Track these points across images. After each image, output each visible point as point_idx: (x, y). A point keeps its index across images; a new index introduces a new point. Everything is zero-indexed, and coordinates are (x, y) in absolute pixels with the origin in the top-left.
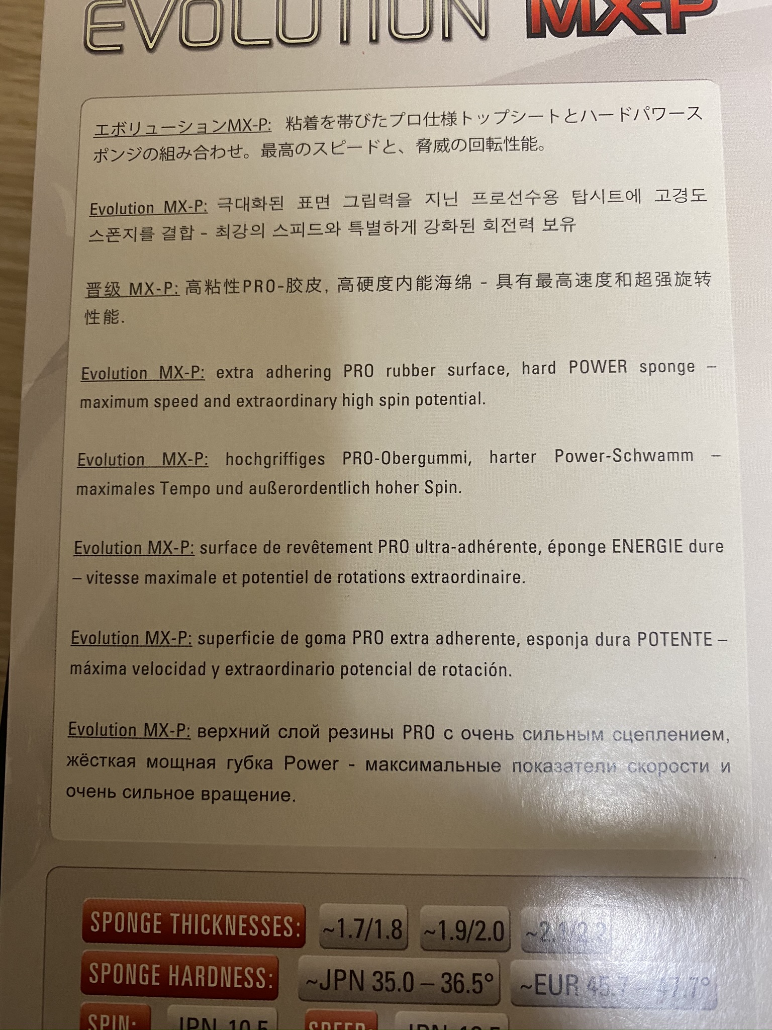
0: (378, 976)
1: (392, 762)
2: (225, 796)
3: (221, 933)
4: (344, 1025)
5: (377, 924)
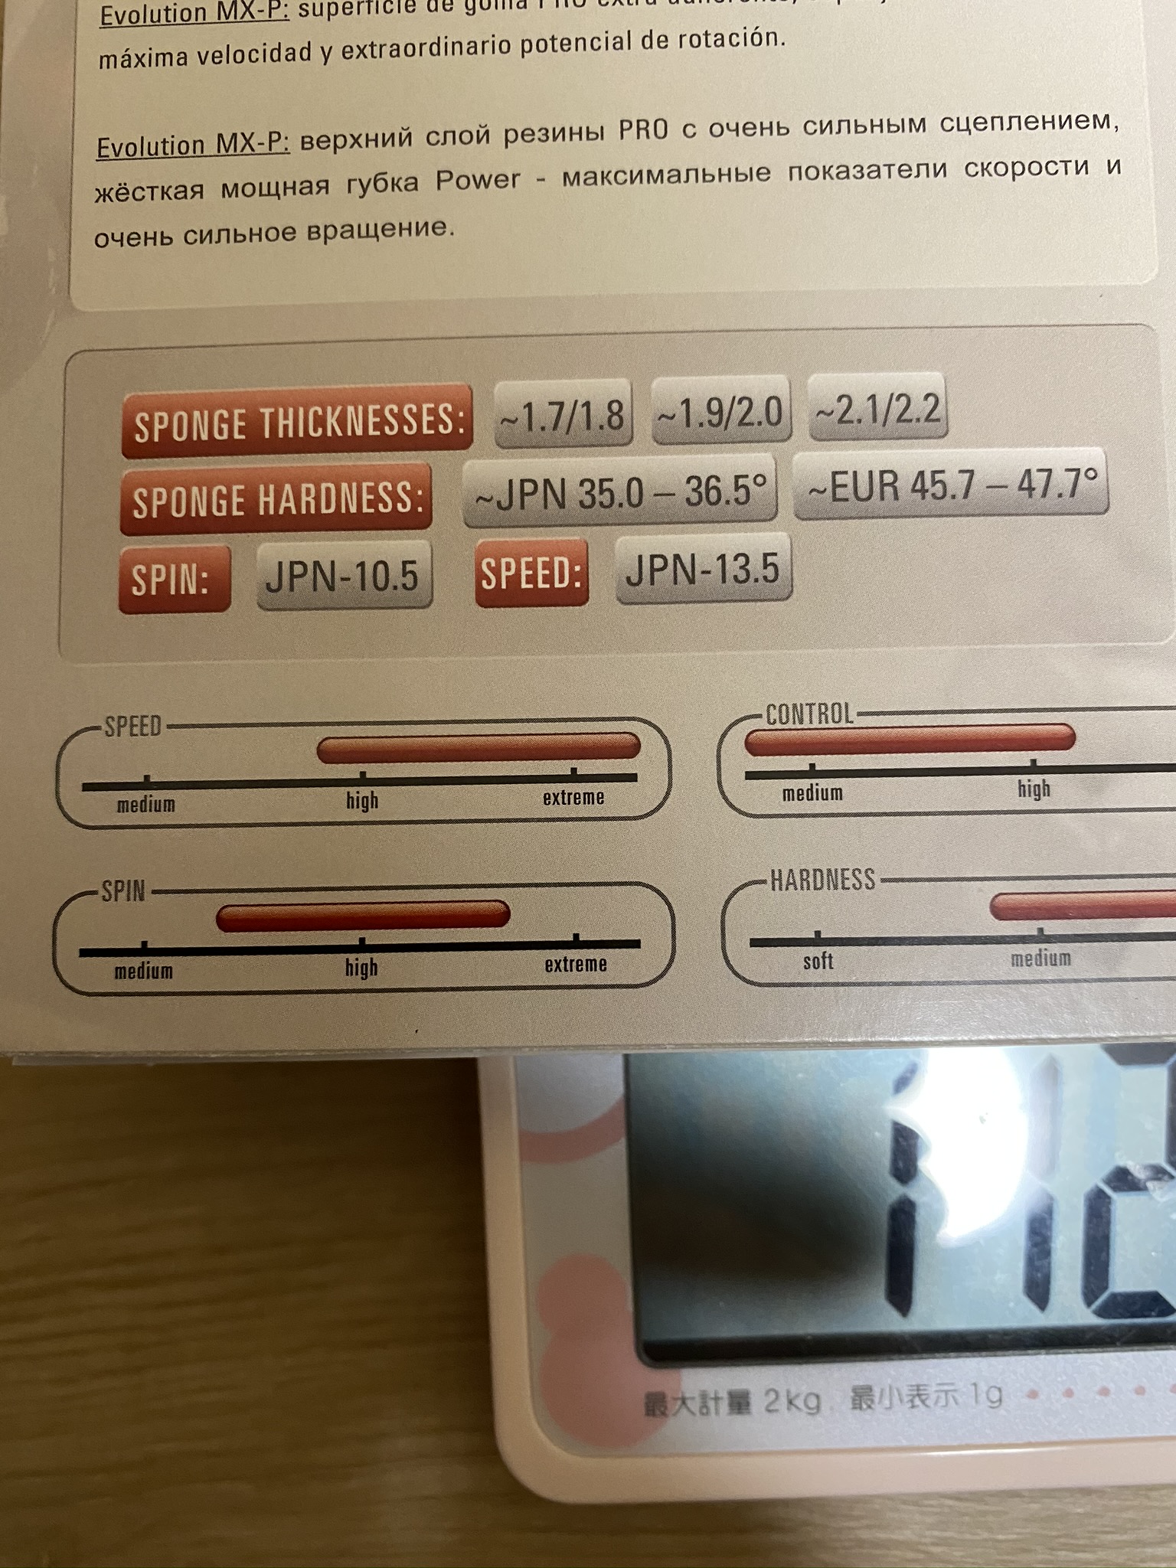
0: (588, 486)
1: (603, 172)
2: (343, 232)
3: (340, 433)
4: (535, 561)
5: (585, 408)
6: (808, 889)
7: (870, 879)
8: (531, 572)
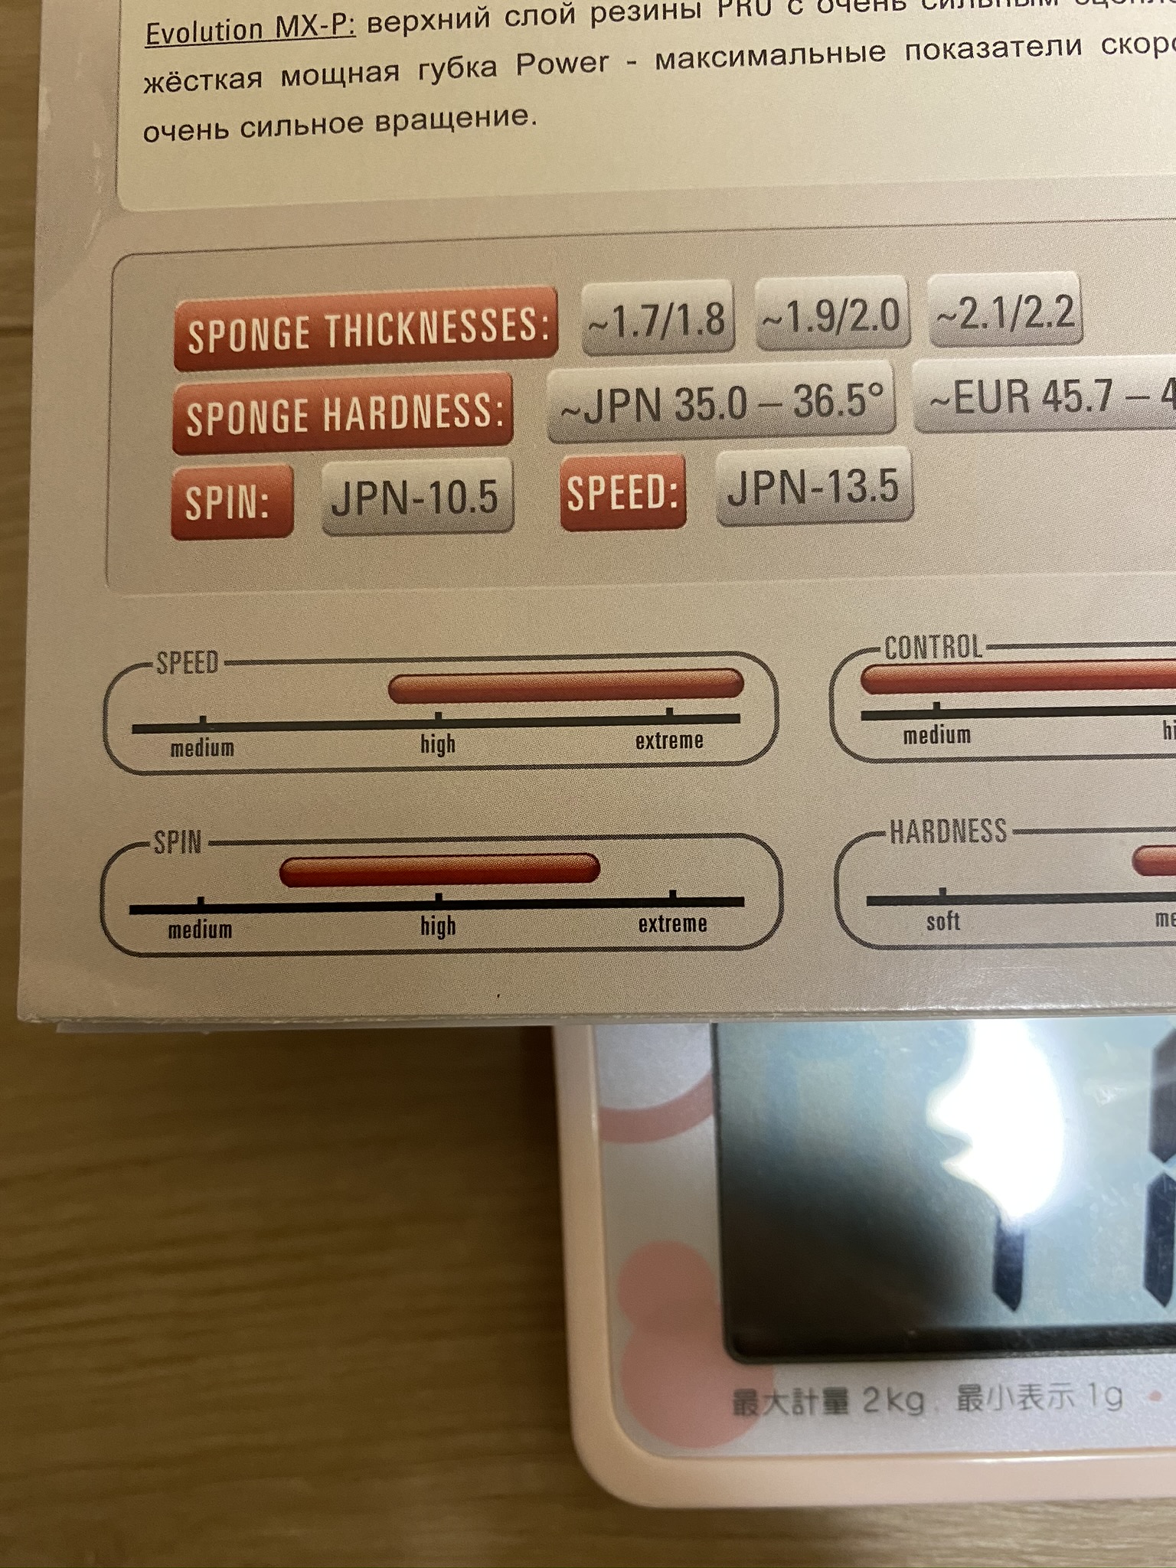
0: (685, 396)
1: (700, 54)
2: (416, 122)
3: (411, 341)
4: (627, 479)
5: (682, 311)
6: (932, 841)
7: (1000, 830)
8: (622, 492)
